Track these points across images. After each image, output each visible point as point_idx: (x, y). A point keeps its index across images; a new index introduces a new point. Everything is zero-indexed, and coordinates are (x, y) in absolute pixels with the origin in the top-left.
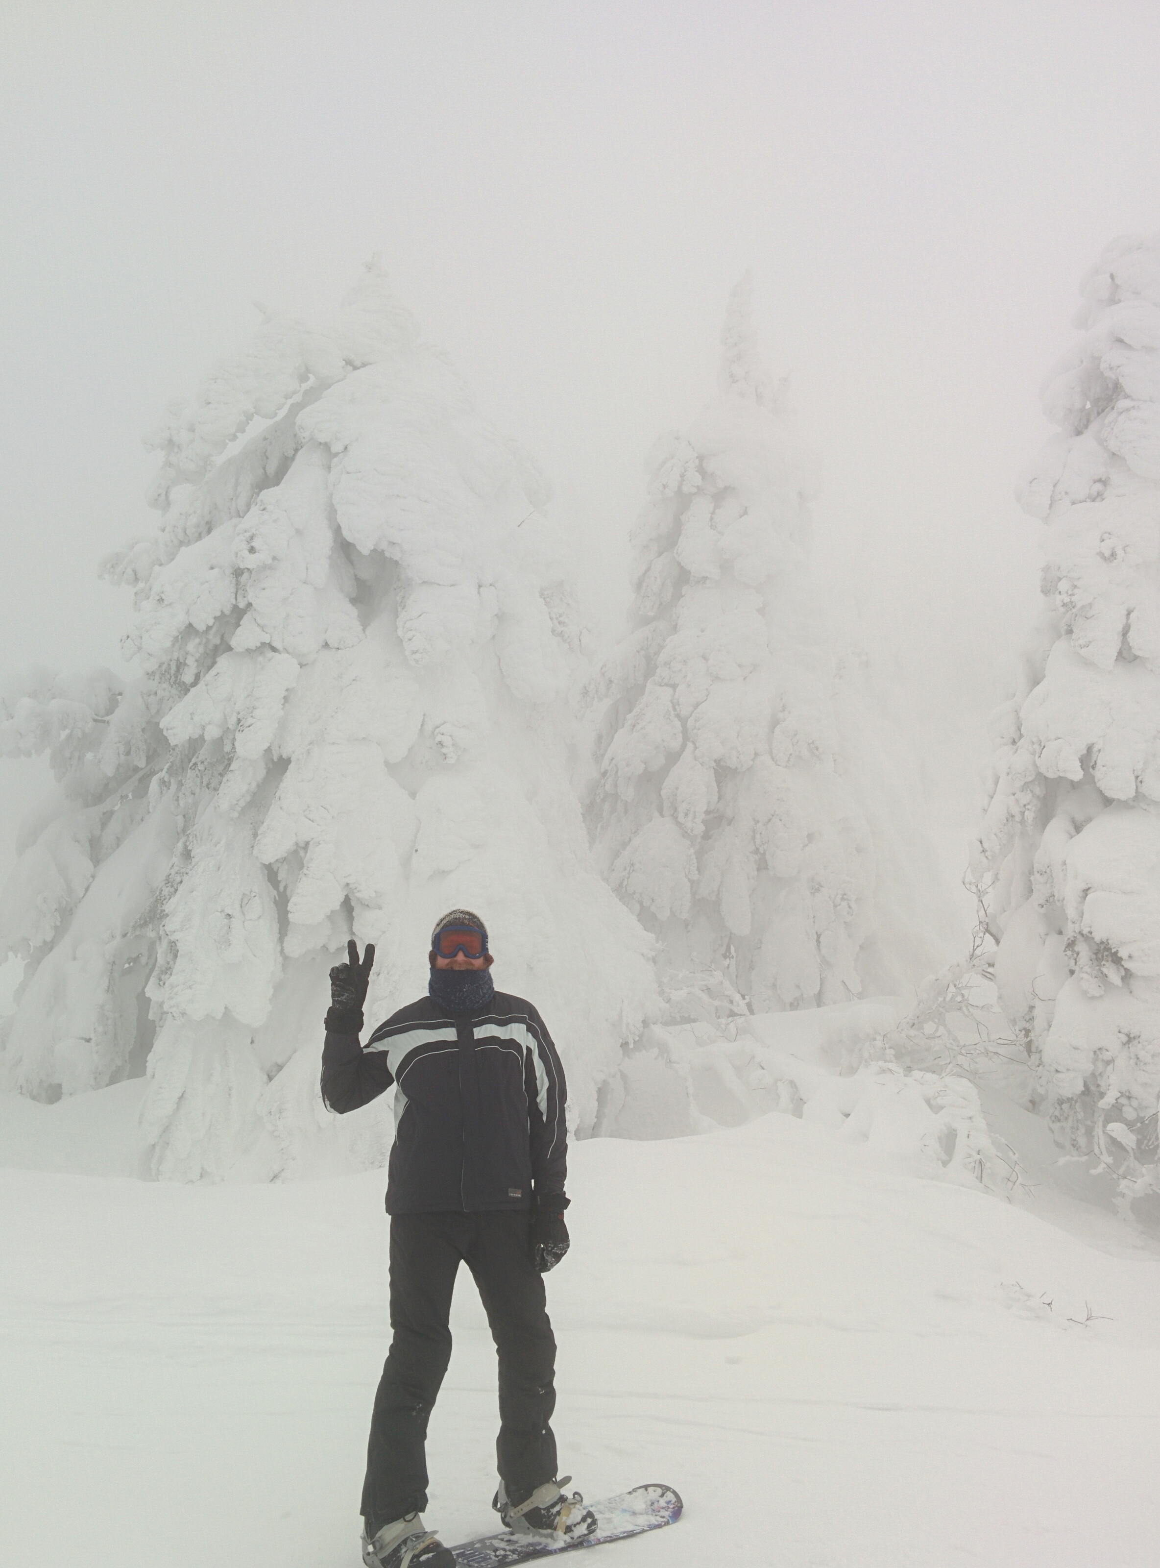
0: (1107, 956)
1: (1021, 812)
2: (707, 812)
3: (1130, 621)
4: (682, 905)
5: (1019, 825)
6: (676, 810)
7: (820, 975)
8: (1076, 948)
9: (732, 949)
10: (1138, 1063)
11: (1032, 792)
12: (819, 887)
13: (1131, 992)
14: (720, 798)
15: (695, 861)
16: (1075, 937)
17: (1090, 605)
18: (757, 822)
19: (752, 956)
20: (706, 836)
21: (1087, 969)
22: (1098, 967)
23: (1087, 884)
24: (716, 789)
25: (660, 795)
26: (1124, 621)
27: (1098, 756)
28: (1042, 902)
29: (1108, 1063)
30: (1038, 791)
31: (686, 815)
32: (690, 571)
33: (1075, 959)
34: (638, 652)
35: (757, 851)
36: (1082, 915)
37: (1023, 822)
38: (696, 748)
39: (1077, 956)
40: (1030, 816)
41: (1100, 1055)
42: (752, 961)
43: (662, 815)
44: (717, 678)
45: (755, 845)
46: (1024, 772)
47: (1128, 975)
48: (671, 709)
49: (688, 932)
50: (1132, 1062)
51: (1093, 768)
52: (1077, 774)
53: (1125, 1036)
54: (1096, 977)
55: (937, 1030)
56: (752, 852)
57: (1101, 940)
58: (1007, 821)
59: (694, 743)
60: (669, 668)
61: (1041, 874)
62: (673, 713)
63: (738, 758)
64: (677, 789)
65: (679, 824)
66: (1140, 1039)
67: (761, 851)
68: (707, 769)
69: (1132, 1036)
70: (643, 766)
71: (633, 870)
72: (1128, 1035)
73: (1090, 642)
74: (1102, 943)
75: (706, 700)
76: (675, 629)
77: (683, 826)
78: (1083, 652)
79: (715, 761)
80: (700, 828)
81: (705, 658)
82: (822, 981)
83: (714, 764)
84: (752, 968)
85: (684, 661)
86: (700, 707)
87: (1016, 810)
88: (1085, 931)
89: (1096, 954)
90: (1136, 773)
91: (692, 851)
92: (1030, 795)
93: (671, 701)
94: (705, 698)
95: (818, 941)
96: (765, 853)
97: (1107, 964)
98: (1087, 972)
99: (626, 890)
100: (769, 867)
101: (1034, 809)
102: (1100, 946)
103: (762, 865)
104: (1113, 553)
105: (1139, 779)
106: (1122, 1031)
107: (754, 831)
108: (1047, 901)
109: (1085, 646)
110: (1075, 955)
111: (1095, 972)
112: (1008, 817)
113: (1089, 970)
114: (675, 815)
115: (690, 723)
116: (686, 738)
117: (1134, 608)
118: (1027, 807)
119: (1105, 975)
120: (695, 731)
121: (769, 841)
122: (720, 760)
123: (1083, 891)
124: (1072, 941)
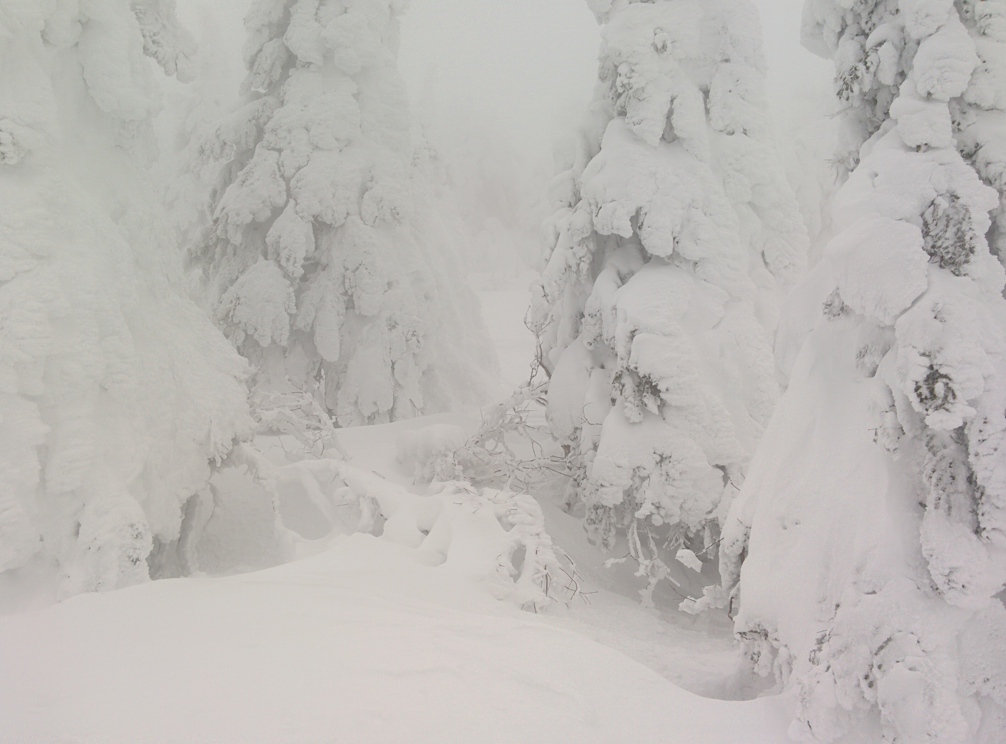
0: (647, 388)
1: (577, 263)
2: (306, 259)
3: (673, 106)
4: (282, 334)
5: (575, 274)
6: (278, 255)
7: (394, 395)
8: (623, 381)
9: (323, 372)
10: (668, 479)
11: (587, 246)
12: (396, 325)
13: (664, 419)
14: (316, 248)
15: (294, 298)
16: (621, 371)
17: (643, 89)
18: (347, 269)
19: (339, 378)
20: (304, 278)
21: (631, 399)
22: (639, 398)
23: (635, 326)
24: (314, 240)
25: (265, 242)
26: (669, 106)
27: (644, 218)
28: (591, 340)
29: (643, 479)
30: (592, 246)
31: (288, 260)
32: (297, 56)
33: (621, 391)
34: (250, 121)
35: (346, 294)
36: (630, 353)
37: (578, 271)
38: (297, 204)
39: (622, 388)
40: (584, 267)
41: (638, 472)
42: (338, 383)
43: (266, 258)
44: (316, 148)
45: (345, 288)
46: (581, 228)
47: (662, 405)
48: (277, 170)
49: (286, 357)
50: (664, 478)
51: (640, 228)
52: (627, 233)
53: (659, 456)
54: (637, 406)
55: (496, 446)
56: (341, 294)
57: (644, 375)
58: (565, 270)
59: (295, 199)
60: (276, 134)
61: (592, 317)
62: (278, 173)
63: (333, 215)
64: (280, 237)
65: (280, 266)
66: (671, 460)
67: (350, 293)
68: (306, 223)
69: (664, 456)
70: (252, 216)
71: (239, 304)
72: (661, 456)
73: (642, 120)
74: (645, 377)
75: (307, 164)
76: (282, 104)
77: (285, 270)
78: (635, 128)
79: (313, 216)
80: (300, 272)
81: (307, 130)
82: (395, 399)
83: (312, 219)
84: (338, 388)
85: (289, 130)
86: (301, 170)
87: (573, 262)
88: (632, 367)
89: (638, 386)
90: (674, 234)
91: (292, 289)
92: (586, 249)
93: (277, 164)
94: (306, 163)
95: (393, 368)
96: (352, 295)
97: (648, 396)
98: (630, 402)
99: (232, 320)
100: (355, 307)
101: (588, 261)
102: (642, 379)
103: (350, 305)
104: (663, 46)
105: (676, 240)
106: (657, 452)
107: (344, 277)
108: (595, 339)
109: (637, 123)
110: (621, 387)
111: (637, 402)
112: (566, 267)
113: (633, 400)
114: (278, 259)
115: (293, 183)
116: (289, 195)
117: (677, 96)
118: (583, 259)
119: (645, 404)
120: (296, 190)
121: (356, 286)
122: (317, 216)
123: (631, 332)
124: (619, 374)
